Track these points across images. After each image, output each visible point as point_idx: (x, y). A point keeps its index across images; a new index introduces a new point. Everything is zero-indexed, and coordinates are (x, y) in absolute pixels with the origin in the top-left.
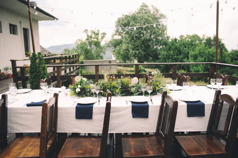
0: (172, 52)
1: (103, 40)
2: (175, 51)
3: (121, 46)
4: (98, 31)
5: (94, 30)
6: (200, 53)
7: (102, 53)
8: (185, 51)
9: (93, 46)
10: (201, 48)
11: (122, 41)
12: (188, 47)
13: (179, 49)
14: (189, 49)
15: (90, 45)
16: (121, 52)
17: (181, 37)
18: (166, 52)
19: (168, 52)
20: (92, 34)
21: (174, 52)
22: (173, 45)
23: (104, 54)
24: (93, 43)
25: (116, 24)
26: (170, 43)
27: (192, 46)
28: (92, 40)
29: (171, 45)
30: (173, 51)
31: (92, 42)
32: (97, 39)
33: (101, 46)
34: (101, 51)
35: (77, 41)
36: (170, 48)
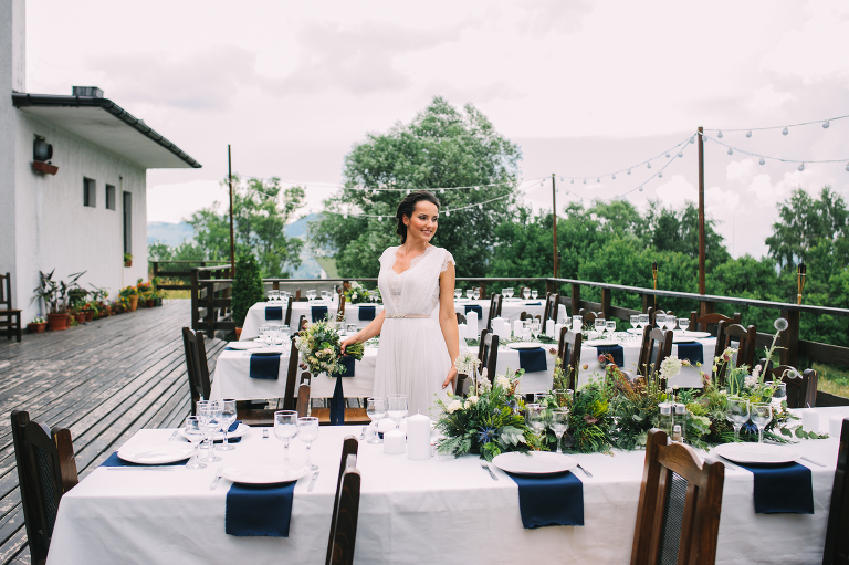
0: (526, 262)
1: (290, 213)
2: (537, 258)
3: (365, 240)
4: (276, 180)
5: (259, 177)
6: (610, 266)
7: (286, 263)
8: (566, 259)
9: (253, 234)
10: (614, 250)
11: (366, 225)
12: (578, 248)
13: (549, 251)
14: (579, 253)
15: (241, 231)
16: (363, 257)
17: (571, 211)
18: (509, 261)
19: (514, 263)
20: (253, 191)
21: (534, 260)
22: (531, 238)
23: (296, 268)
24: (254, 225)
25: (348, 166)
26: (523, 233)
27: (589, 245)
28: (251, 216)
29: (524, 238)
30: (532, 258)
31: (253, 221)
32: (271, 209)
33: (282, 239)
34: (284, 257)
35: (194, 216)
36: (522, 248)
